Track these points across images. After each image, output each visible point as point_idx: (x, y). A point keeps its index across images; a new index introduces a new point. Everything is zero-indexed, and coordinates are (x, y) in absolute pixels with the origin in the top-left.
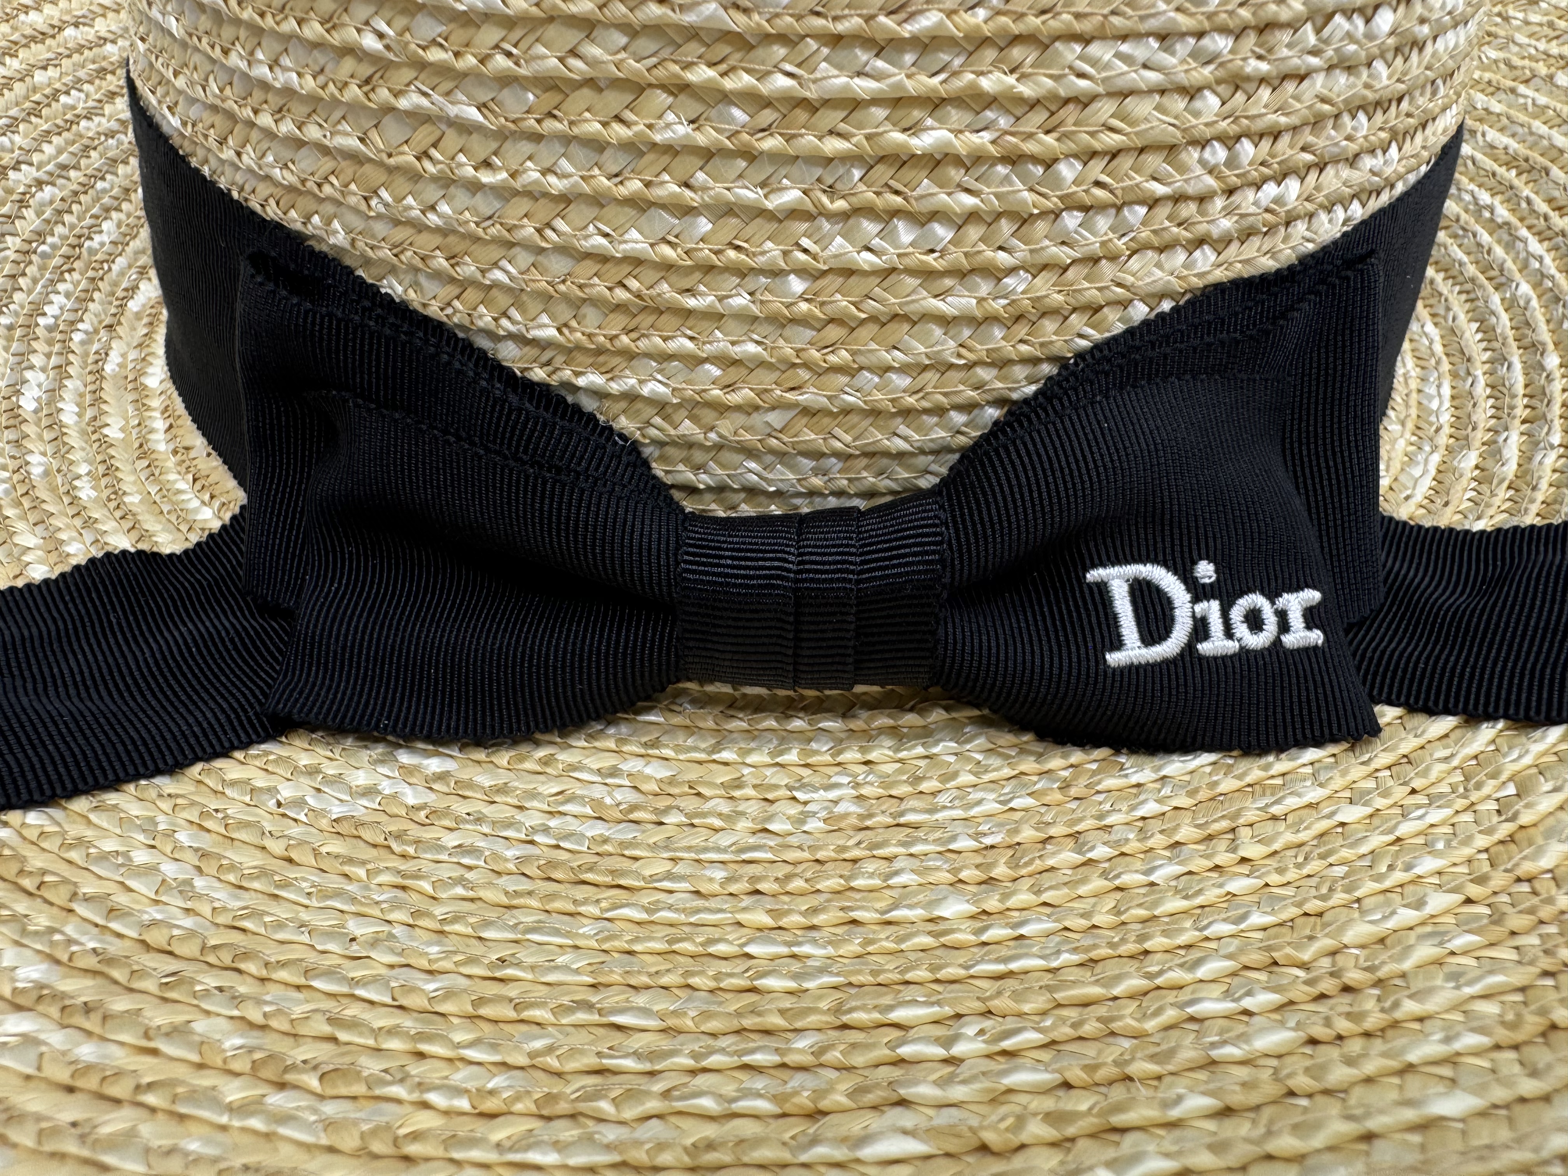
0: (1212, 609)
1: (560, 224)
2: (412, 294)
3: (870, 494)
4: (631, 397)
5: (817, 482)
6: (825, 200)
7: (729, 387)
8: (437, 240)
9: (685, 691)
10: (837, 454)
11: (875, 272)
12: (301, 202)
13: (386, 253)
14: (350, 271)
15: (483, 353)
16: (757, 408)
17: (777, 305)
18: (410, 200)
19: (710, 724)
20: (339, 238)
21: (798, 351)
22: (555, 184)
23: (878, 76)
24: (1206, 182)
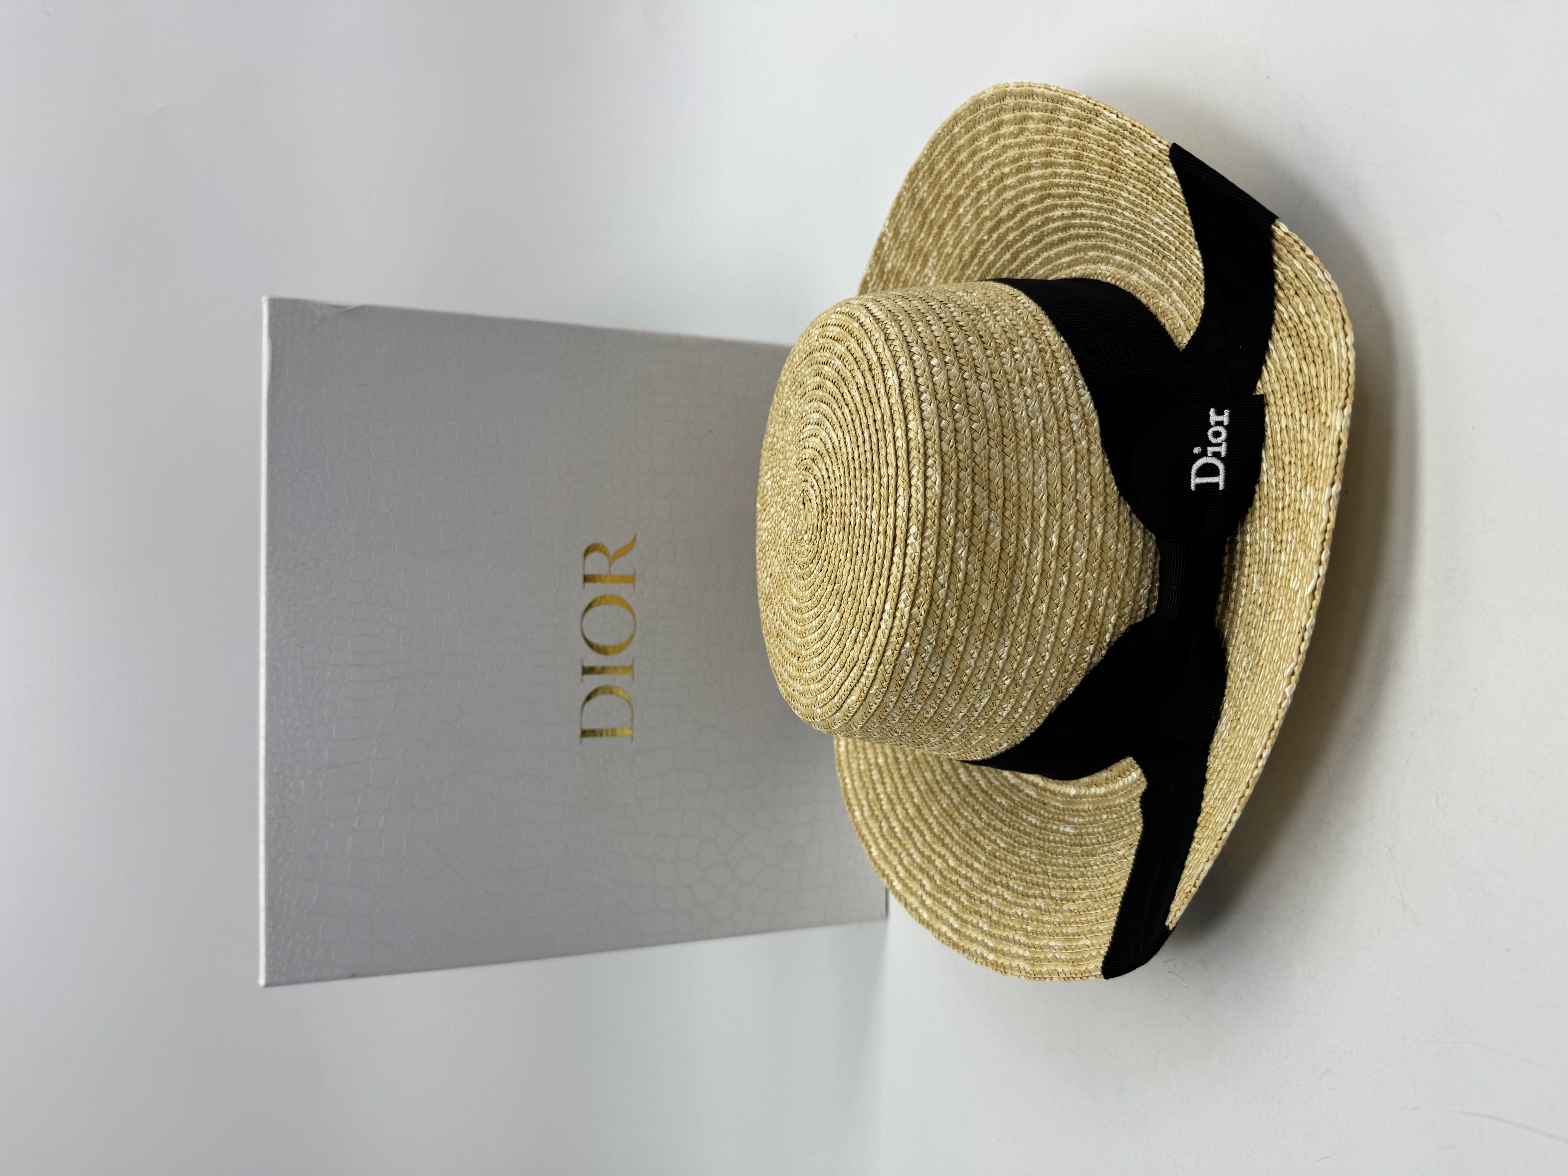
0: (1210, 450)
1: (1062, 640)
2: (1074, 685)
3: (1156, 554)
4: (1115, 626)
5: (1150, 571)
6: (1067, 568)
7: (1116, 597)
8: (1060, 674)
9: (1219, 621)
10: (1142, 565)
11: (1088, 554)
12: (1040, 712)
13: (1061, 690)
14: (1064, 702)
15: (1095, 668)
16: (1123, 589)
17: (1093, 583)
18: (1048, 680)
19: (1230, 614)
20: (1053, 703)
21: (1108, 577)
22: (1052, 639)
23: (1038, 553)
24: (1072, 452)
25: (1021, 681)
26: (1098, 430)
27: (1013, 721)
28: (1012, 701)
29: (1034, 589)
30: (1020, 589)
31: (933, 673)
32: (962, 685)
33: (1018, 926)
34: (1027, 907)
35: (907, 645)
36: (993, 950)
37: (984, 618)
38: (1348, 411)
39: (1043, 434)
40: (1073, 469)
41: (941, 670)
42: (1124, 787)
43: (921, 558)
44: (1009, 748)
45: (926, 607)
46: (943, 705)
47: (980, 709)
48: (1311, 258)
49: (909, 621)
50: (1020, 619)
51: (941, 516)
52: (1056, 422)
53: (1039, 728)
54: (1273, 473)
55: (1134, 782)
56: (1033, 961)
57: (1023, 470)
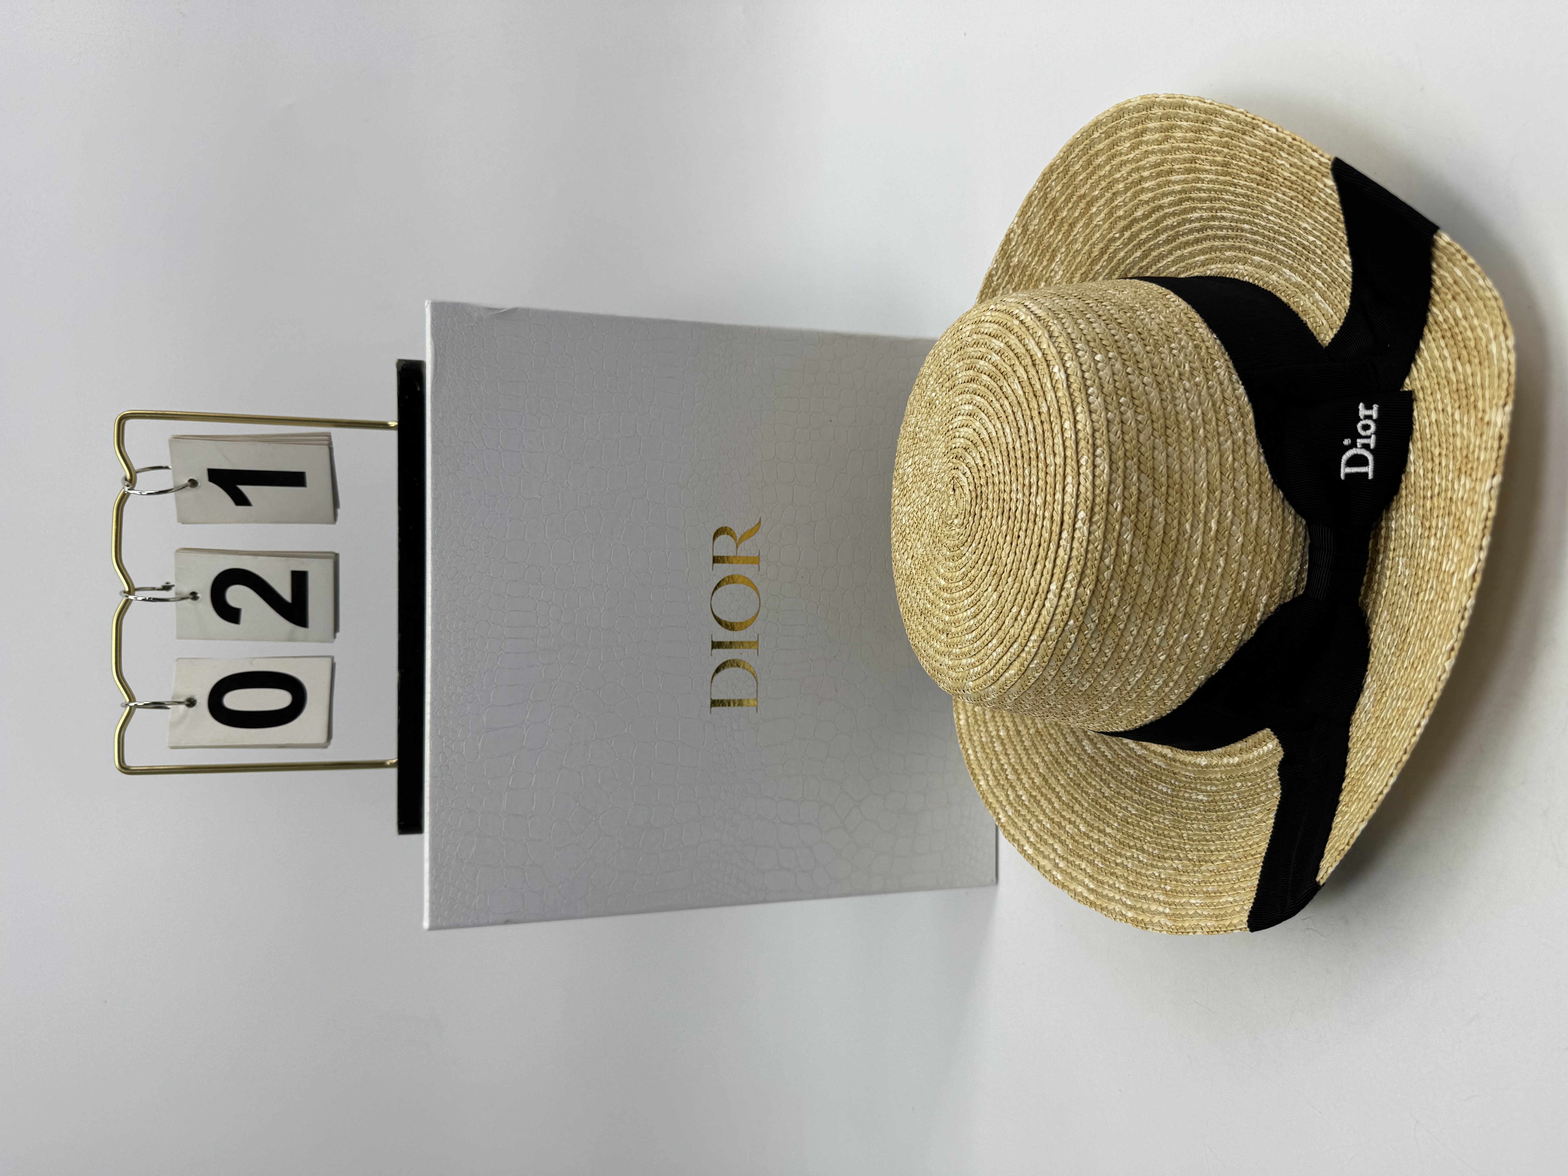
0: (1360, 442)
1: (1217, 619)
2: (1224, 661)
3: (1305, 539)
4: (1266, 605)
5: (1299, 555)
6: (1224, 551)
7: (1268, 579)
8: (1212, 651)
9: (1362, 601)
10: (1292, 548)
11: (1244, 539)
12: (1190, 686)
13: (1211, 666)
14: (1213, 676)
15: (1245, 644)
16: (1275, 571)
17: (1248, 565)
18: (1201, 656)
19: (1374, 595)
20: (1202, 678)
21: (1262, 559)
22: (1207, 618)
23: (1198, 538)
24: (1229, 442)
25: (1175, 657)
26: (1253, 421)
27: (1163, 694)
28: (1165, 675)
29: (1194, 572)
30: (1181, 570)
31: (1093, 649)
32: (1120, 661)
33: (1156, 886)
34: (1164, 868)
35: (1071, 622)
36: (1131, 908)
37: (1145, 598)
38: (1509, 408)
39: (1202, 426)
40: (1230, 459)
41: (1101, 646)
42: (1259, 757)
43: (1089, 542)
44: (1154, 720)
45: (1091, 587)
46: (1099, 679)
47: (1134, 682)
48: (1472, 266)
49: (1075, 600)
50: (1179, 598)
51: (1109, 502)
52: (1214, 414)
53: (1187, 701)
54: (1421, 463)
55: (1270, 752)
56: (1173, 917)
57: (1184, 459)
